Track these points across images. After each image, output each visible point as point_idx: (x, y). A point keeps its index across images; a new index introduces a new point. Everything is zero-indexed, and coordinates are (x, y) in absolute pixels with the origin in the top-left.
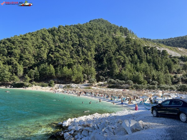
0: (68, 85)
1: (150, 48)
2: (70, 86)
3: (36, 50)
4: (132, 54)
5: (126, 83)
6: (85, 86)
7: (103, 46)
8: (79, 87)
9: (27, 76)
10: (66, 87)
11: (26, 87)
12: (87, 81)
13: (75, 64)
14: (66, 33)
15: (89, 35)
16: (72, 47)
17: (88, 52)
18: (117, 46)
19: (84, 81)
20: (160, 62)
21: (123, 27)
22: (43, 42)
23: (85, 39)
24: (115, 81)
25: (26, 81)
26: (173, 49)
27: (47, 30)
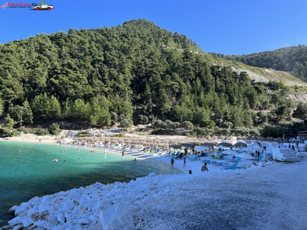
0: (84, 131)
1: (222, 69)
2: (86, 133)
3: (26, 70)
4: (193, 79)
5: (181, 126)
6: (113, 132)
7: (146, 65)
8: (102, 135)
9: (8, 118)
10: (81, 135)
11: (7, 136)
12: (118, 124)
13: (96, 96)
14: (81, 41)
15: (121, 47)
16: (91, 66)
17: (119, 74)
18: (168, 65)
19: (113, 124)
20: (237, 91)
21: (180, 34)
22: (39, 58)
23: (114, 52)
24: (164, 123)
25: (7, 126)
26: (257, 71)
27: (48, 37)
